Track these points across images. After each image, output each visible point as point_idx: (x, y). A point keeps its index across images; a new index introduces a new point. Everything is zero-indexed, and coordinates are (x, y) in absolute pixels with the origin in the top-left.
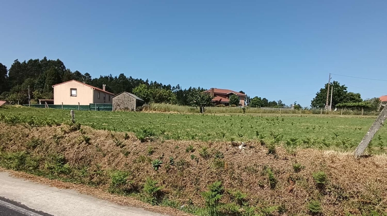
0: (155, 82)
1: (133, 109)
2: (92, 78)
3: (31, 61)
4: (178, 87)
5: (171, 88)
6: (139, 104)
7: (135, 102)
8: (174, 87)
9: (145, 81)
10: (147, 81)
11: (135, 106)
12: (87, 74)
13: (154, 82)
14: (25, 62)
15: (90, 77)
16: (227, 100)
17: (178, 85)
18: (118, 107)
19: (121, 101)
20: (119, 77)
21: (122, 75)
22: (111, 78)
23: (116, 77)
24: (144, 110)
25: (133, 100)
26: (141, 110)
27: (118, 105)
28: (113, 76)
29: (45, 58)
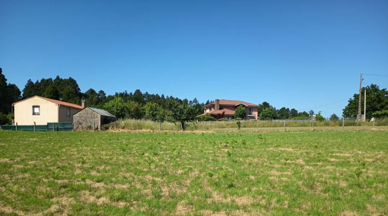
0: (171, 97)
1: (97, 128)
2: (107, 96)
3: (43, 80)
4: (195, 101)
5: (188, 103)
6: (105, 121)
7: (100, 120)
8: (191, 101)
9: (161, 96)
10: (163, 96)
11: (100, 124)
12: (102, 92)
13: (169, 97)
14: (38, 81)
15: (105, 94)
16: (232, 112)
17: (196, 99)
18: (80, 126)
19: (83, 118)
20: (135, 94)
21: (138, 91)
22: (126, 95)
23: (131, 94)
24: (110, 128)
25: (97, 117)
26: (107, 128)
27: (80, 123)
28: (128, 93)
29: (58, 77)
